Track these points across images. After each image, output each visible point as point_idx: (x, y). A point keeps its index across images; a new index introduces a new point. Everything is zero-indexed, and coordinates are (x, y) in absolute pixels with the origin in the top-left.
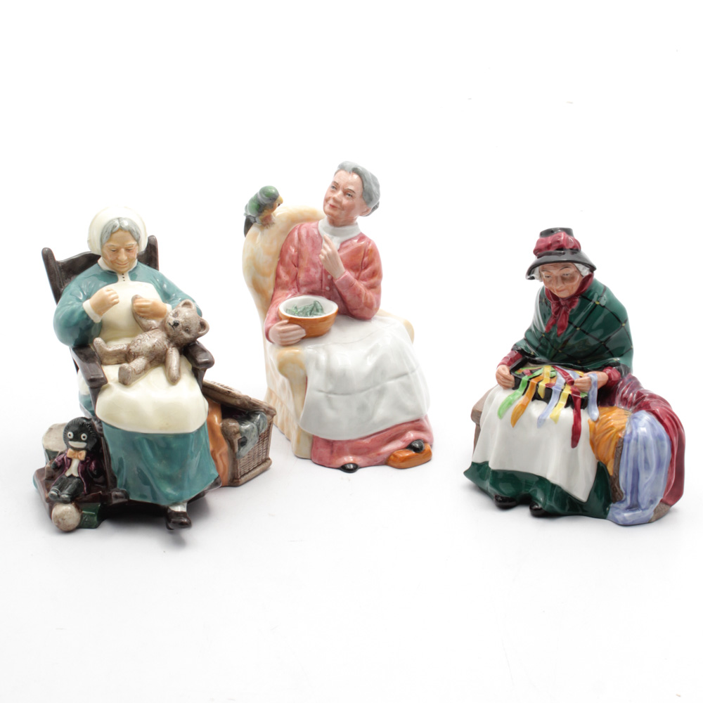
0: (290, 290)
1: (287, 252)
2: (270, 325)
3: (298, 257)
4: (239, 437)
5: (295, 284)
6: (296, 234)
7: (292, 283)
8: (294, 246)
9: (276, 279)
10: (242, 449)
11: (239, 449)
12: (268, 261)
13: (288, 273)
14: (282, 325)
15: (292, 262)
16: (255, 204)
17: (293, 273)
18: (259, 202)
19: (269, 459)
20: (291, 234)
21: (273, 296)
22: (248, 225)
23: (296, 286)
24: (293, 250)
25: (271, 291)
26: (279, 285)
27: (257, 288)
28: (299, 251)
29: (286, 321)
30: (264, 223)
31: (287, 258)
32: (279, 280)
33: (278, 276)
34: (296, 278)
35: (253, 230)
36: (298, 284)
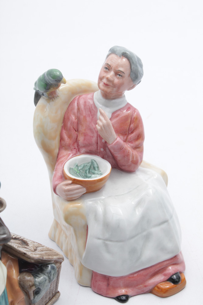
0: (72, 150)
1: (68, 118)
2: (56, 183)
3: (78, 123)
4: (34, 288)
5: (76, 145)
6: (76, 104)
7: (73, 144)
8: (74, 114)
9: (60, 141)
10: (36, 297)
11: (34, 298)
12: (54, 127)
13: (70, 137)
14: (67, 185)
15: (73, 128)
16: (42, 83)
17: (74, 136)
18: (46, 82)
19: (58, 292)
20: (71, 104)
21: (58, 154)
22: (37, 97)
23: (76, 147)
24: (74, 118)
25: (57, 151)
26: (62, 146)
27: (45, 148)
28: (78, 118)
29: (70, 182)
30: (50, 96)
31: (69, 124)
32: (62, 142)
33: (62, 139)
34: (76, 140)
35: (41, 101)
36: (78, 145)
